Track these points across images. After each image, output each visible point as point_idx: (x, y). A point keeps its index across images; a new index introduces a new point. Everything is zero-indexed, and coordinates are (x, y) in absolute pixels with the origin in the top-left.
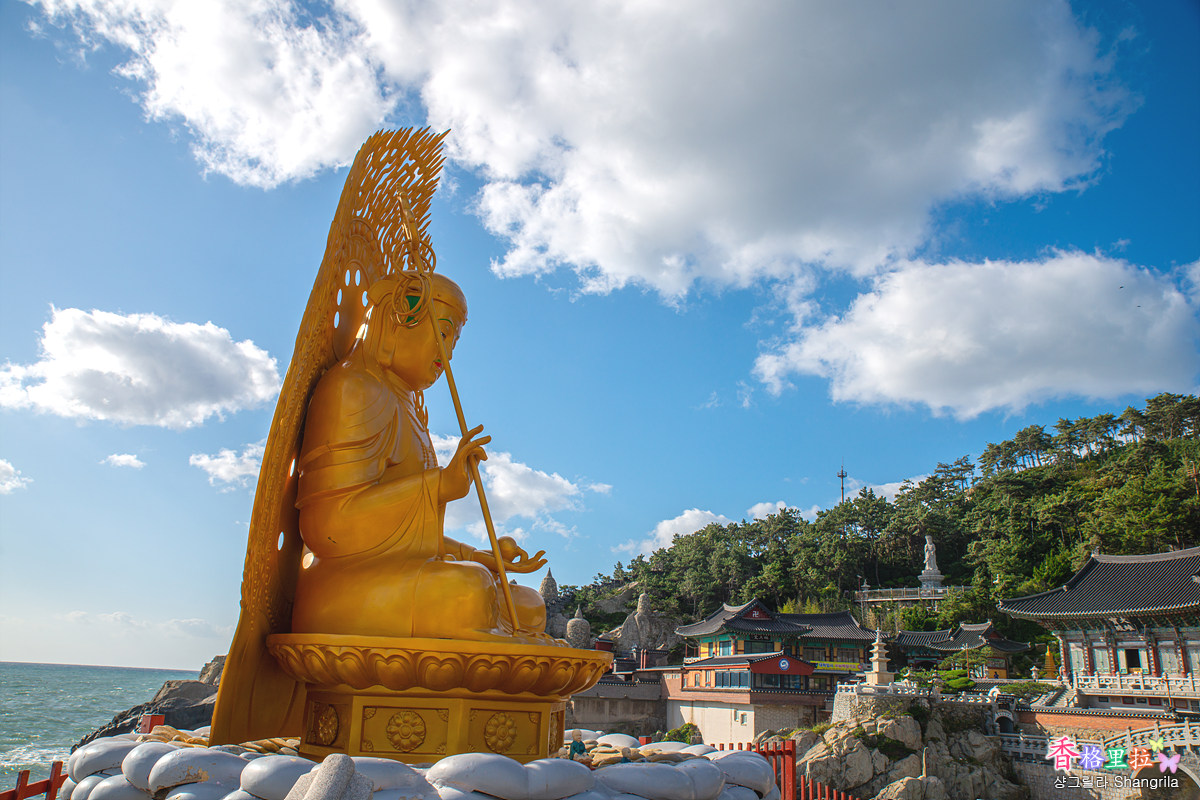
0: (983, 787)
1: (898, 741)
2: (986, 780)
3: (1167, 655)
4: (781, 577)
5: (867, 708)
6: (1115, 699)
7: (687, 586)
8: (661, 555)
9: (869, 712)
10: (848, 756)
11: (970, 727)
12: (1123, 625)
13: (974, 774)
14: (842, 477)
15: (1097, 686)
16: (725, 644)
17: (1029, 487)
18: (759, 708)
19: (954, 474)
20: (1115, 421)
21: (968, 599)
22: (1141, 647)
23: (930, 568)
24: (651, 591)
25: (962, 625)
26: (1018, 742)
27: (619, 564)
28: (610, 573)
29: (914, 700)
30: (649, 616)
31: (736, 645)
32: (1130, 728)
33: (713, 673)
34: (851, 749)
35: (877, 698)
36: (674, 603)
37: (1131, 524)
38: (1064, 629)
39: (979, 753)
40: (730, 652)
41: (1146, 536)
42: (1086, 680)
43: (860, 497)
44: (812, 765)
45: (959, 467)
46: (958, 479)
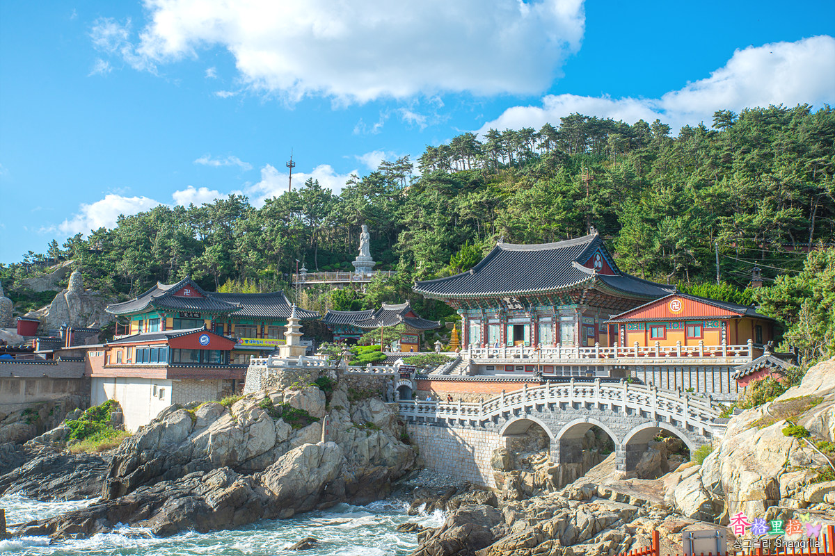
0: (378, 449)
1: (302, 411)
2: (381, 442)
3: (545, 329)
4: (220, 258)
5: (276, 380)
6: (500, 367)
7: (124, 266)
8: (100, 234)
9: (278, 383)
10: (252, 427)
11: (372, 395)
12: (514, 304)
13: (370, 438)
14: (291, 166)
15: (487, 356)
16: (154, 322)
17: (455, 186)
18: (178, 383)
19: (395, 172)
20: (534, 135)
21: (391, 282)
22: (526, 323)
23: (364, 255)
24: (86, 269)
25: (384, 305)
26: (413, 408)
27: (54, 242)
28: (44, 252)
29: (322, 372)
30: (80, 294)
31: (164, 322)
32: (504, 392)
33: (134, 349)
34: (256, 420)
35: (286, 370)
36: (109, 281)
37: (533, 219)
38: (467, 308)
39: (378, 419)
40: (159, 329)
41: (544, 229)
42: (478, 352)
43: (306, 187)
44: (215, 437)
45: (400, 165)
46: (398, 176)
